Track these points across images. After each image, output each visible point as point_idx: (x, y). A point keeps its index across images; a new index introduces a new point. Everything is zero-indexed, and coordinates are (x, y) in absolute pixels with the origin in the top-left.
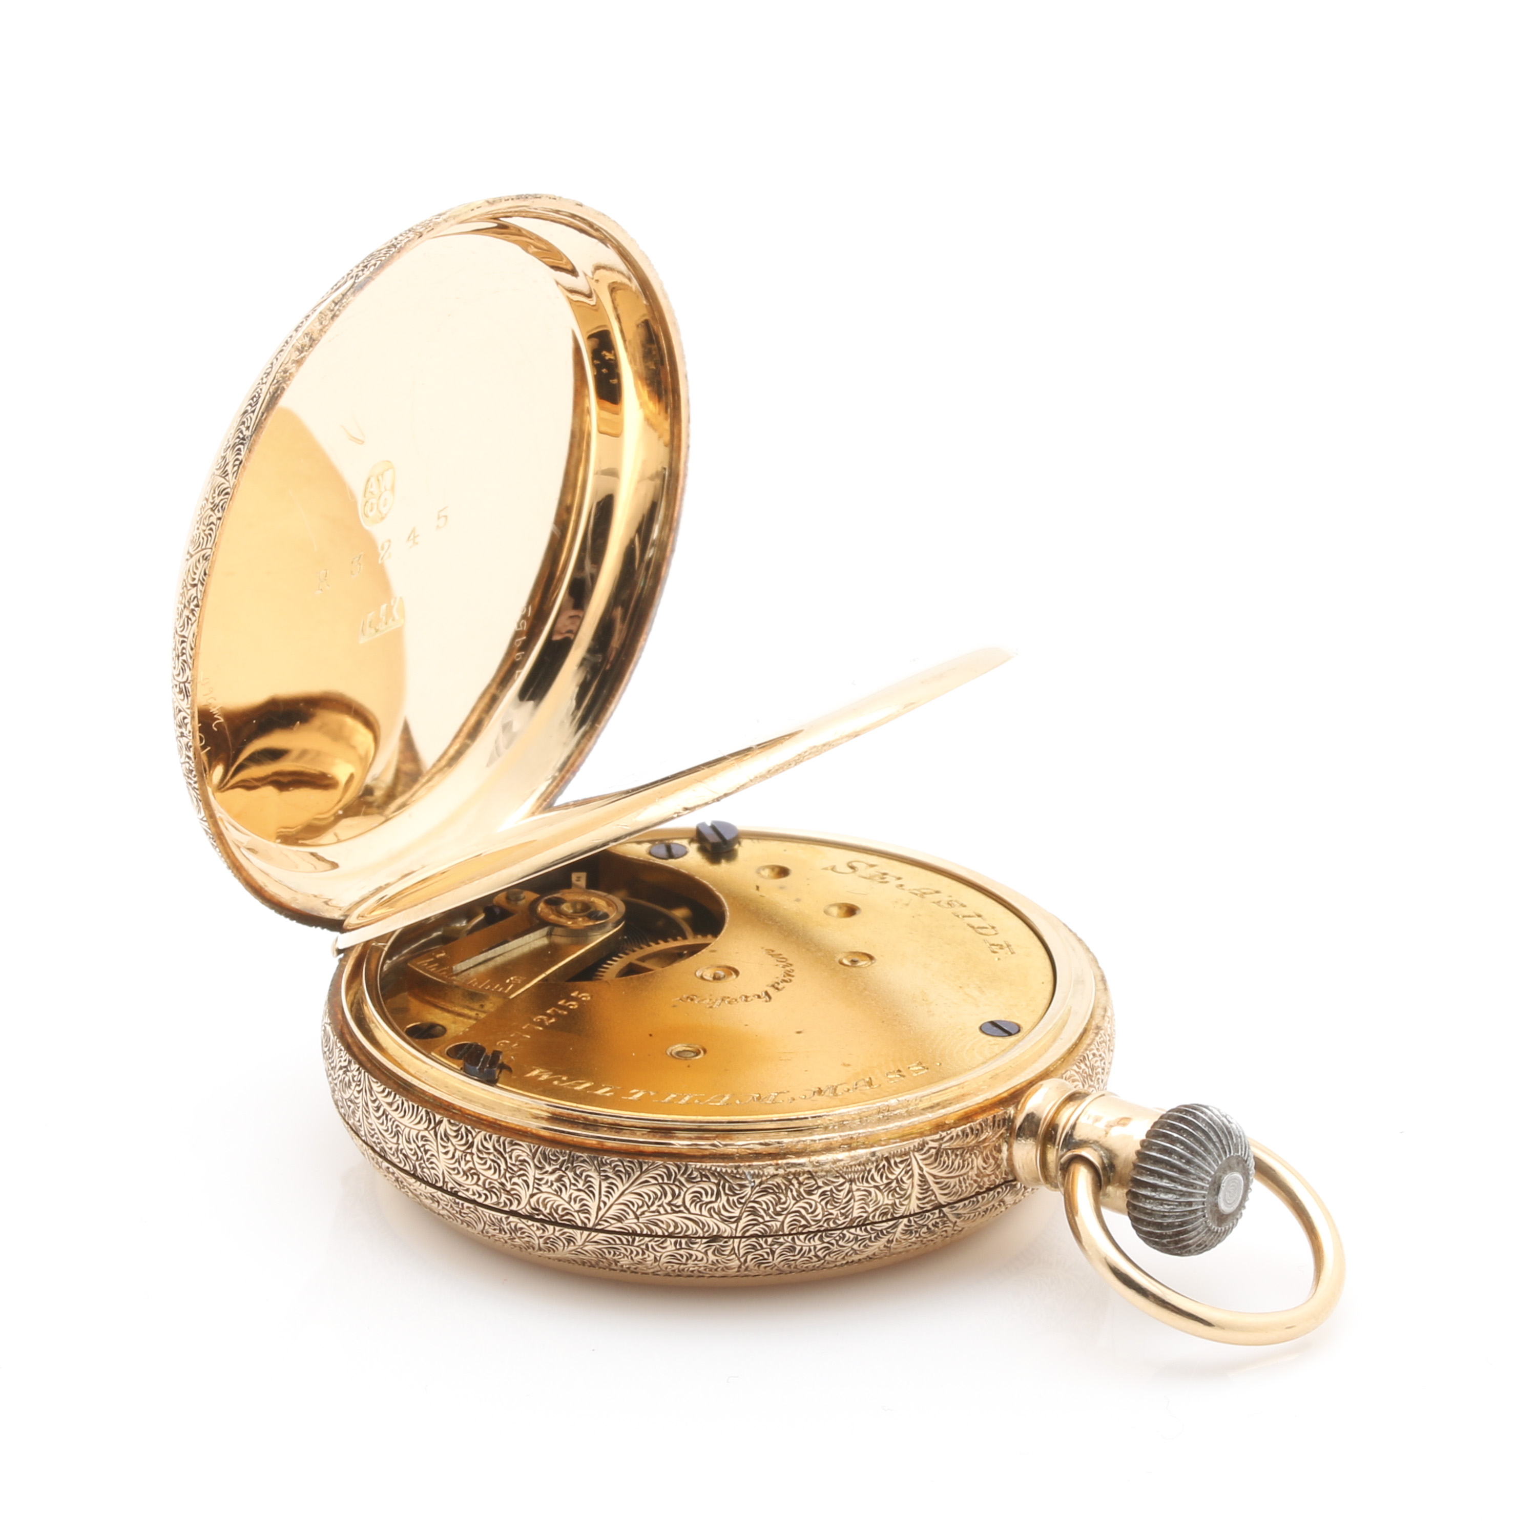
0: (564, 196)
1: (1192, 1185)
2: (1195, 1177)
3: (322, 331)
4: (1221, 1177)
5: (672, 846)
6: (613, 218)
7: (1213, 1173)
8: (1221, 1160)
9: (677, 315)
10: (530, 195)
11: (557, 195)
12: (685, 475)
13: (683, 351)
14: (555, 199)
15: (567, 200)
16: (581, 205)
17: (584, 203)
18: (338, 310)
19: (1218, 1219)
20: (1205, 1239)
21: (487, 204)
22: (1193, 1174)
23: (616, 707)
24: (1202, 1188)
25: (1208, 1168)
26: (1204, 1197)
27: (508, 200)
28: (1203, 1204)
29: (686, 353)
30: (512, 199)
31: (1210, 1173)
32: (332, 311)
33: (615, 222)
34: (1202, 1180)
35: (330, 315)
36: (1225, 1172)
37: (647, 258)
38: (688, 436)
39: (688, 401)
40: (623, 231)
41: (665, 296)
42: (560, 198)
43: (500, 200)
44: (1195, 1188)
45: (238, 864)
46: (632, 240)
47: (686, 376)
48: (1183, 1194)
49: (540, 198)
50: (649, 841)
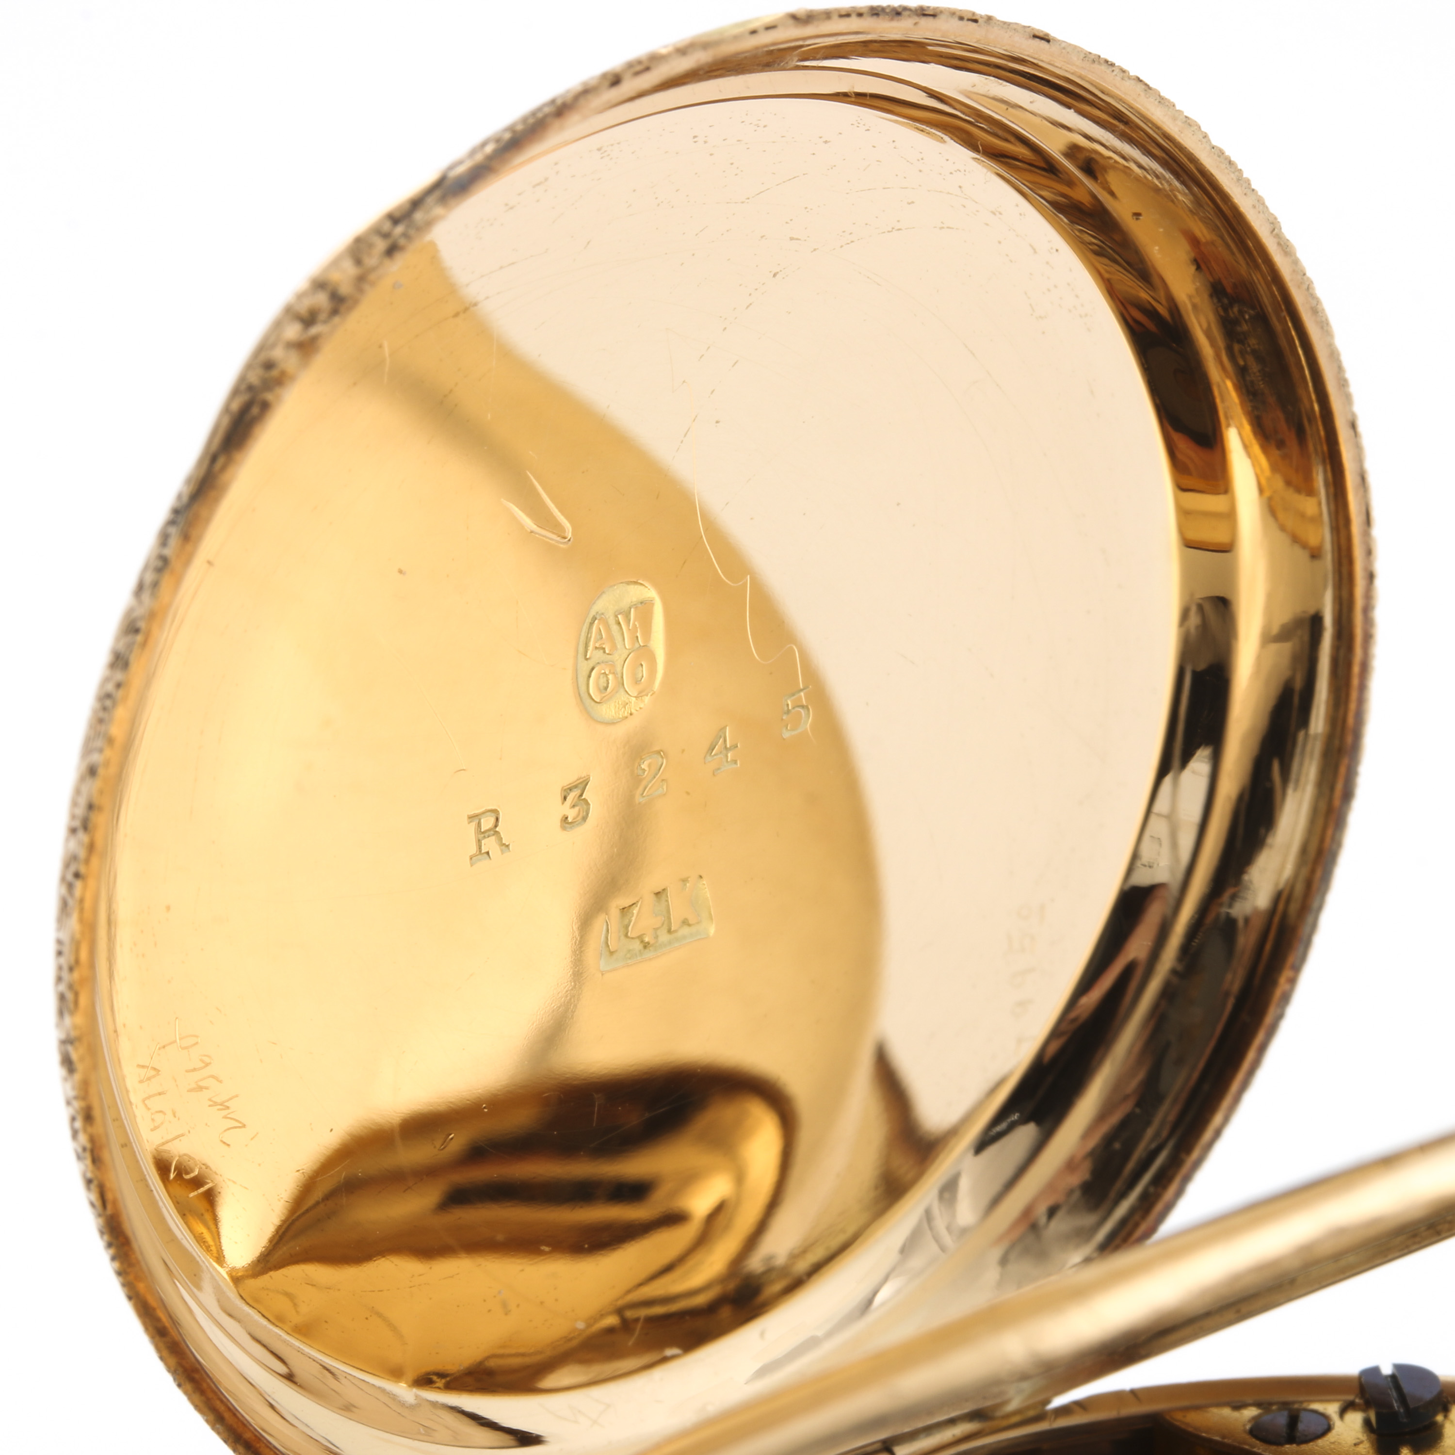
0: (1001, 15)
3: (361, 280)
5: (1303, 1416)
6: (1132, 73)
9: (1320, 291)
10: (905, 9)
11: (981, 10)
12: (1368, 637)
13: (1340, 369)
14: (976, 21)
15: (1006, 25)
16: (1046, 39)
17: (1053, 33)
18: (405, 235)
21: (791, 22)
23: (1226, 1120)
27: (848, 15)
29: (1349, 375)
30: (860, 15)
32: (386, 236)
33: (1139, 80)
35: (381, 245)
37: (1230, 163)
38: (1369, 552)
39: (1363, 478)
40: (1162, 101)
41: (1286, 248)
42: (989, 19)
43: (827, 15)
45: (247, 1435)
46: (1188, 122)
47: (1353, 426)
49: (934, 16)
50: (1258, 1405)
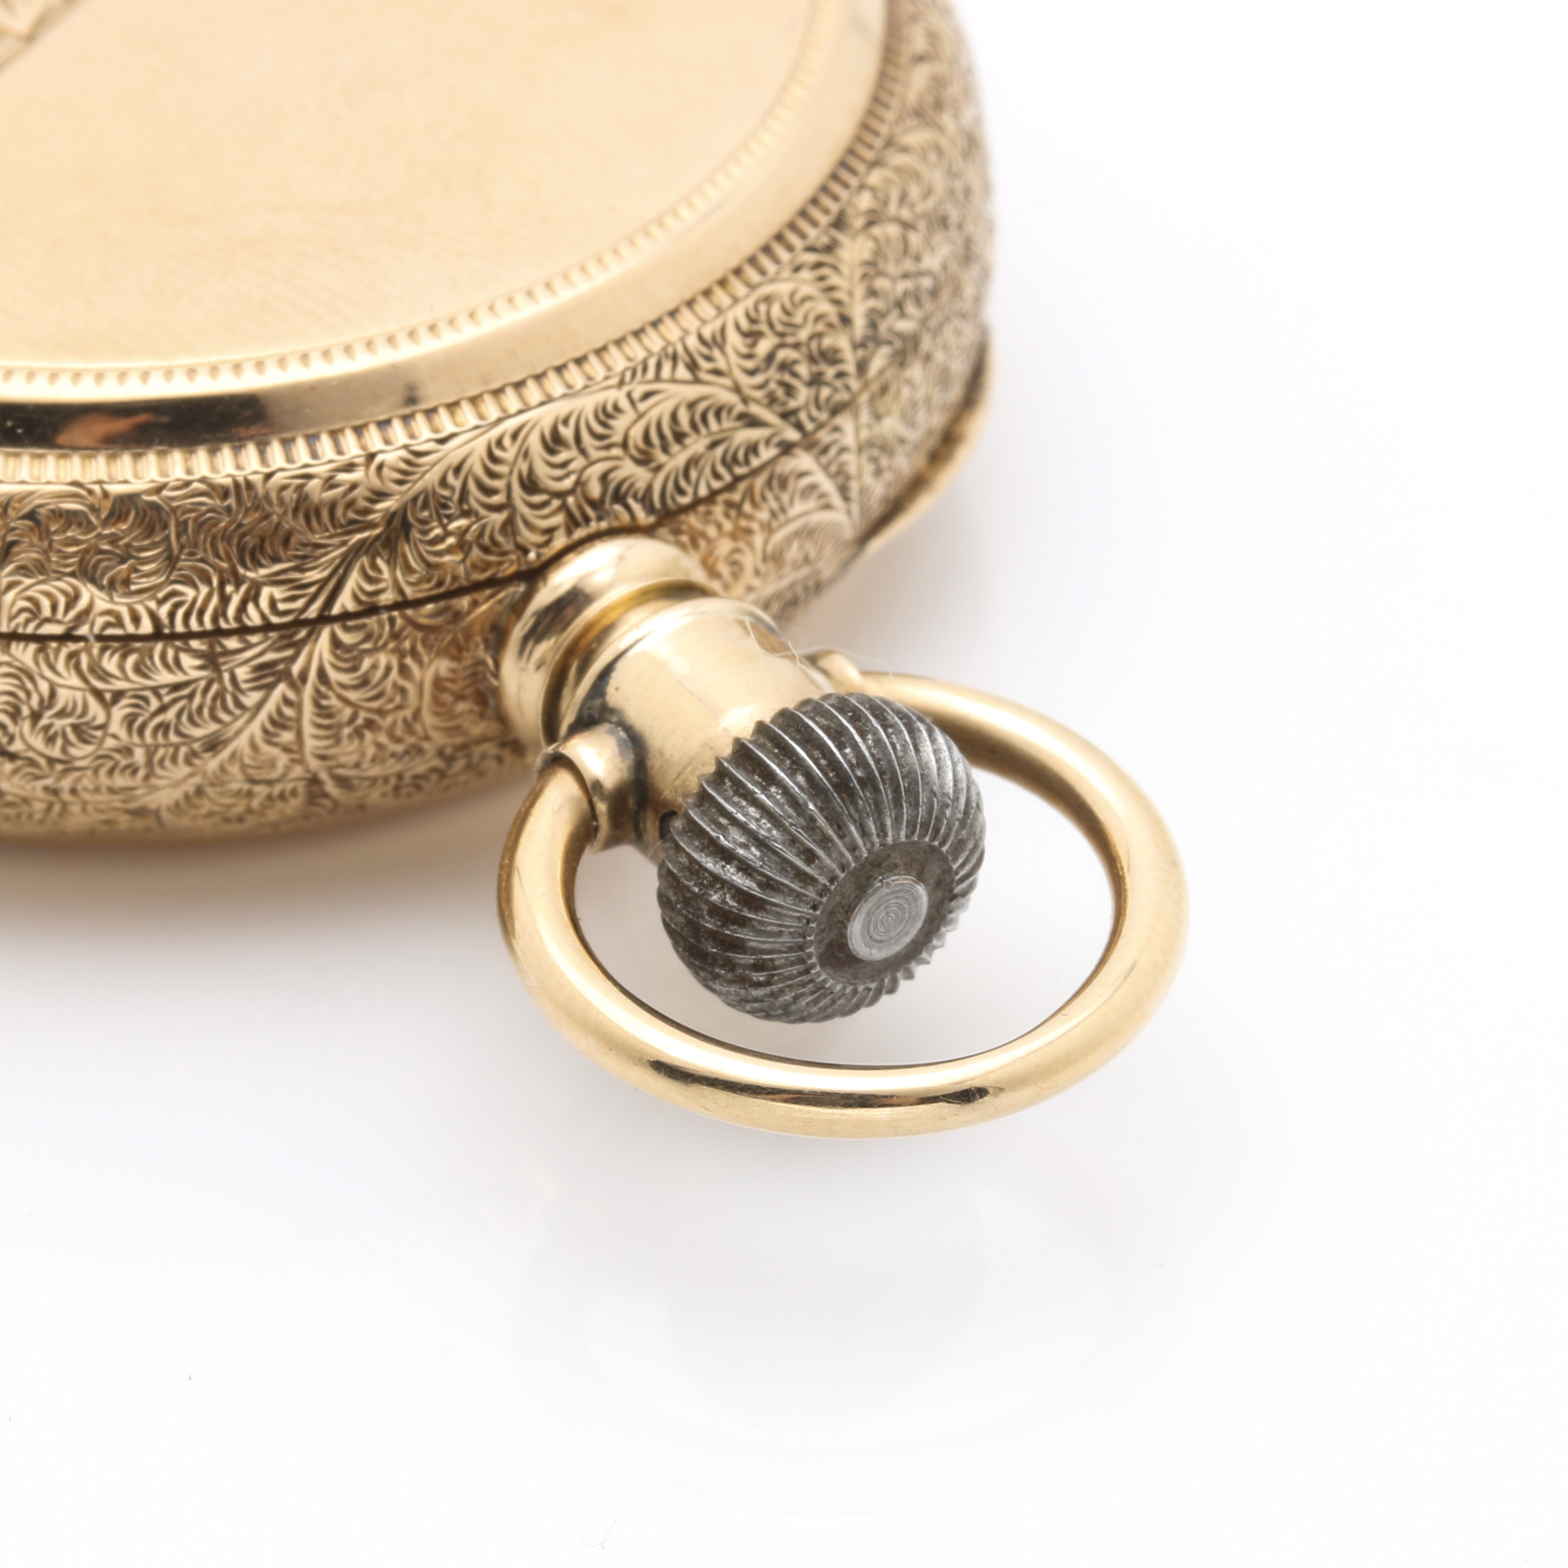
1: (840, 828)
2: (856, 816)
4: (896, 866)
7: (890, 839)
8: (922, 836)
19: (830, 945)
20: (779, 959)
22: (857, 810)
24: (853, 848)
25: (889, 822)
26: (843, 868)
28: (833, 880)
31: (886, 835)
34: (864, 833)
36: (908, 868)
44: (841, 837)
48: (811, 825)
